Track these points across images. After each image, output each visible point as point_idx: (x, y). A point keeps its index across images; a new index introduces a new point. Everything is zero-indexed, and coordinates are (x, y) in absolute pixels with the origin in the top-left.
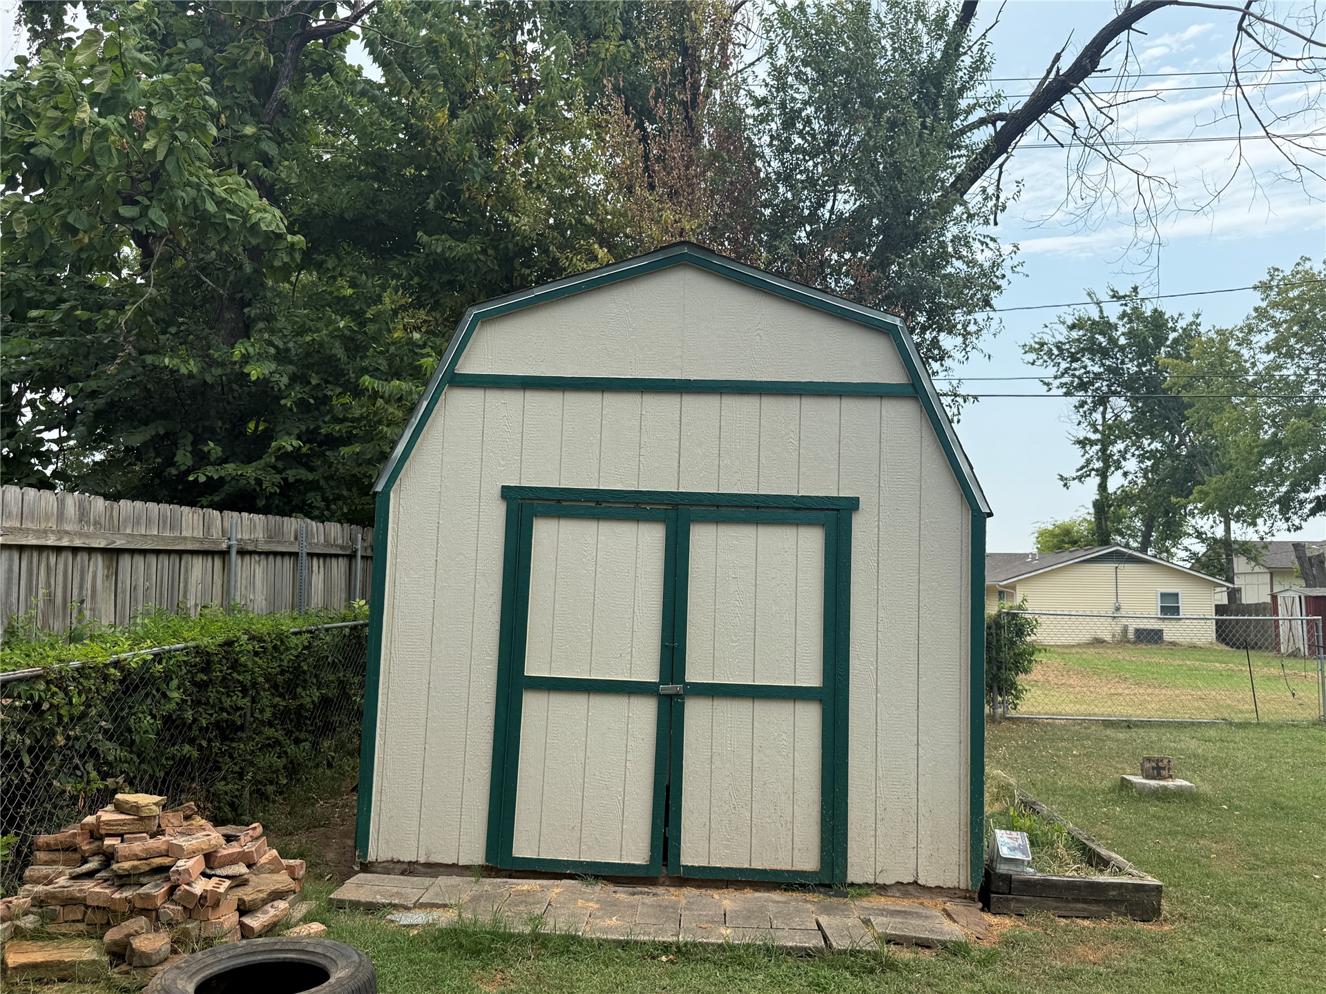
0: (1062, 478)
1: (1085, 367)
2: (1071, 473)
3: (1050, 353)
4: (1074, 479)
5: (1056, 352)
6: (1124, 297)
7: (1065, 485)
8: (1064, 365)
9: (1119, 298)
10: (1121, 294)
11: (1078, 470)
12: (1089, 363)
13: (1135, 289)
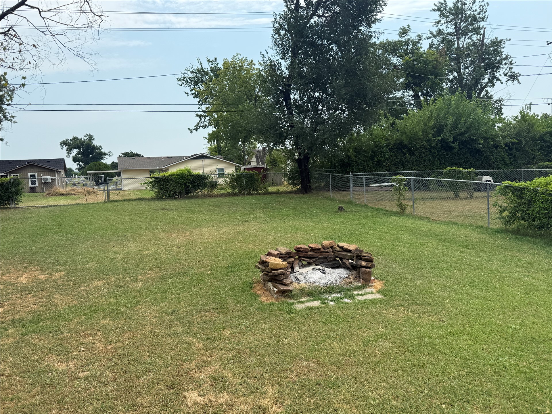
0: (189, 129)
1: (199, 88)
2: (192, 128)
3: (187, 82)
4: (194, 130)
5: (189, 81)
6: (211, 61)
7: (191, 132)
8: (192, 86)
9: (210, 62)
10: (211, 60)
11: (195, 127)
12: (200, 86)
13: (216, 59)
